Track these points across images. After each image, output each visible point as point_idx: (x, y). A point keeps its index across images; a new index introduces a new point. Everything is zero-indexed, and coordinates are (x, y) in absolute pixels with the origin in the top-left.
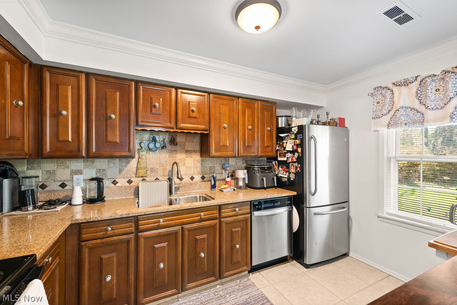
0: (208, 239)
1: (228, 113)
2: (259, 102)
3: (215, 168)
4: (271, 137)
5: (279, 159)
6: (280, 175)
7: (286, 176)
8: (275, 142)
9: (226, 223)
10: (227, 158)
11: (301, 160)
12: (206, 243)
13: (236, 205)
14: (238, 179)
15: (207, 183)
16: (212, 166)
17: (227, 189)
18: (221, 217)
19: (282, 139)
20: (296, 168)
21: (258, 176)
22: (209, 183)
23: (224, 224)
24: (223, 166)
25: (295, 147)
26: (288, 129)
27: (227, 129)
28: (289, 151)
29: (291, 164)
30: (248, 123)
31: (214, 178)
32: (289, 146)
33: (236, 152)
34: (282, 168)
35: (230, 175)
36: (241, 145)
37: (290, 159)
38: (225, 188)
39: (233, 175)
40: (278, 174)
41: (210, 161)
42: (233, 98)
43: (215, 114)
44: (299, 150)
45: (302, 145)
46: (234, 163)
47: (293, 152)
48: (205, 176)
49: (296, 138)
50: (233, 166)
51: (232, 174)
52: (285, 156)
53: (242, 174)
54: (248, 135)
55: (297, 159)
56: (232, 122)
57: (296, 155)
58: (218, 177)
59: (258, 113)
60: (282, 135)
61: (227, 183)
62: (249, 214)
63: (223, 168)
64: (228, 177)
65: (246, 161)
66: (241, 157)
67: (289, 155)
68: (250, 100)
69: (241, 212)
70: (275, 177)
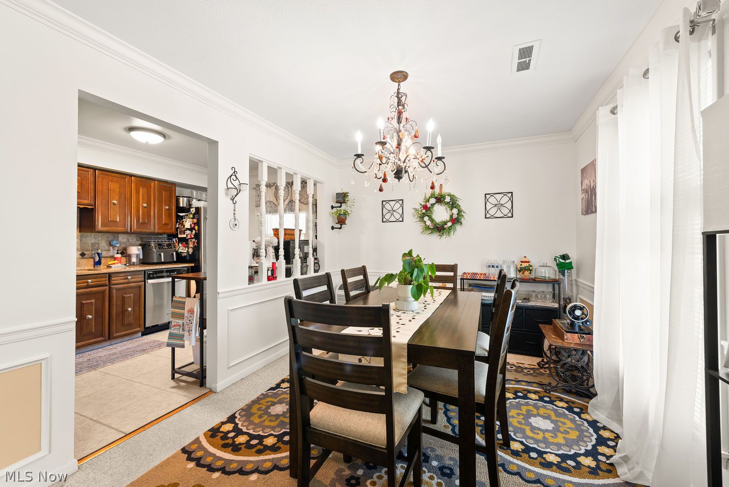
0: (95, 303)
1: (118, 190)
2: (156, 182)
3: (99, 245)
4: (170, 215)
5: (180, 236)
6: (180, 251)
7: (186, 251)
8: (174, 220)
9: (117, 289)
10: (116, 233)
11: (197, 236)
12: (94, 307)
13: (129, 274)
14: (131, 256)
15: (88, 260)
16: (96, 243)
17: (116, 265)
18: (111, 284)
19: (182, 217)
20: (194, 243)
21: (155, 251)
22: (92, 260)
23: (115, 290)
24: (110, 243)
25: (193, 225)
26: (186, 210)
27: (117, 205)
28: (187, 229)
29: (189, 240)
30: (142, 201)
31: (98, 254)
32: (188, 223)
33: (128, 228)
34: (181, 244)
35: (119, 252)
36: (134, 221)
37: (189, 236)
38: (114, 264)
39: (124, 252)
40: (178, 250)
41: (93, 237)
42: (124, 176)
43: (102, 190)
44: (196, 228)
45: (198, 223)
46: (125, 240)
47: (191, 229)
48: (85, 252)
49: (193, 218)
50: (124, 243)
51: (122, 252)
52: (184, 233)
53: (135, 251)
54: (143, 212)
55: (194, 235)
56: (123, 199)
57: (194, 232)
58: (104, 254)
59: (154, 192)
60: (181, 214)
61: (115, 259)
62: (143, 282)
63: (110, 245)
64: (118, 253)
65: (141, 238)
66: (134, 233)
67: (188, 232)
68: (145, 179)
69: (133, 280)
70: (175, 253)
